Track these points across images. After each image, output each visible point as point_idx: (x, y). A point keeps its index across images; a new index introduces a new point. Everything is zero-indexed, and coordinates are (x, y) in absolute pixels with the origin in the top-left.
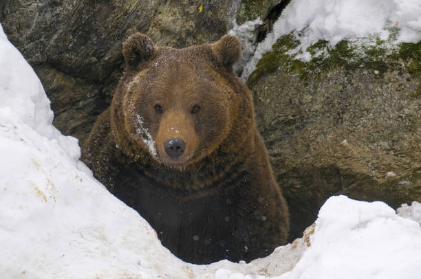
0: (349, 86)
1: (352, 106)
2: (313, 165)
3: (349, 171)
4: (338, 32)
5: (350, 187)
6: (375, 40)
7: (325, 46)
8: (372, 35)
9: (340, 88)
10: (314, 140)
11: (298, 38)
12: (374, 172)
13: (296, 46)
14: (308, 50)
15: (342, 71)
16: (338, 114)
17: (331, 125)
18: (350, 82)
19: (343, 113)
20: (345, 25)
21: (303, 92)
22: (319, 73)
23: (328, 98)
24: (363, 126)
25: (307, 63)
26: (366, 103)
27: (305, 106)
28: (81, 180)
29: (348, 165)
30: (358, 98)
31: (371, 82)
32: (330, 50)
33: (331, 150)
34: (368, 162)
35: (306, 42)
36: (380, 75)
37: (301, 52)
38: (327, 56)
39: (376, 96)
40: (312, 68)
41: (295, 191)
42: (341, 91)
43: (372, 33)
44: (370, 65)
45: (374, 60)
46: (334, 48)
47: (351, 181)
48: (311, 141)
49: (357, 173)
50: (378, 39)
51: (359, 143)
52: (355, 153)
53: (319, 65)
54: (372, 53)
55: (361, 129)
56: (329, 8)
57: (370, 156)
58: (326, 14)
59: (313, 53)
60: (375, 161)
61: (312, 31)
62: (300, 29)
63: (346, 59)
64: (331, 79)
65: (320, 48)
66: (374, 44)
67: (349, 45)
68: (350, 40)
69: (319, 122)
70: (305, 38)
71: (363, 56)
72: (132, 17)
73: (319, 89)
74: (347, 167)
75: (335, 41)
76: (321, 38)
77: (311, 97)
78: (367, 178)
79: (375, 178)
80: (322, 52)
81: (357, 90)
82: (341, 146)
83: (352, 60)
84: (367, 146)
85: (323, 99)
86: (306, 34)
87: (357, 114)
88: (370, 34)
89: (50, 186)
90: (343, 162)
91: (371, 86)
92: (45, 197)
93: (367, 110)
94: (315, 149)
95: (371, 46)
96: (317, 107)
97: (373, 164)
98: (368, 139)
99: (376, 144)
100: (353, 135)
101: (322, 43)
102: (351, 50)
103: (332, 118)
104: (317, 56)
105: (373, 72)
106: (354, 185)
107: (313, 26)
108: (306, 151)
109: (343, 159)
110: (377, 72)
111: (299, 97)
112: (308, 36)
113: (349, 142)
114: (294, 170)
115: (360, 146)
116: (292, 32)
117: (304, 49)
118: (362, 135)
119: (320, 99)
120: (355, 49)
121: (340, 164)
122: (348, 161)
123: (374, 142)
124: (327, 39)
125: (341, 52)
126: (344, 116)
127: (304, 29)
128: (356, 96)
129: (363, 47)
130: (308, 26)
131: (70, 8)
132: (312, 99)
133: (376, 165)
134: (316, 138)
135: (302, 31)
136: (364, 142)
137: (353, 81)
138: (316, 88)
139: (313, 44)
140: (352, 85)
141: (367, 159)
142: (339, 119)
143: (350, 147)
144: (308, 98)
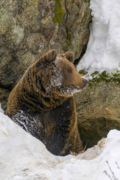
0: (107, 88)
1: (109, 95)
2: (95, 118)
3: (109, 119)
4: (102, 68)
5: (110, 125)
6: (116, 71)
7: (97, 73)
8: (115, 69)
9: (104, 89)
10: (95, 108)
11: (87, 71)
12: (118, 119)
13: (86, 74)
14: (91, 75)
15: (104, 83)
16: (104, 98)
17: (102, 103)
18: (108, 86)
19: (106, 98)
20: (105, 66)
21: (90, 91)
22: (96, 84)
23: (100, 92)
24: (113, 102)
25: (91, 80)
26: (114, 94)
27: (91, 96)
28: (18, 128)
29: (109, 117)
30: (111, 92)
31: (116, 86)
32: (100, 75)
33: (102, 112)
34: (116, 116)
35: (90, 72)
36: (119, 84)
37: (88, 76)
38: (99, 77)
39: (118, 91)
40: (93, 82)
41: (89, 127)
42: (105, 90)
43: (115, 68)
44: (115, 80)
45: (116, 78)
46: (101, 74)
47: (110, 123)
48: (94, 109)
49: (112, 120)
50: (117, 70)
51: (112, 109)
52: (111, 112)
53: (96, 81)
54: (115, 75)
55: (113, 103)
56: (98, 59)
57: (117, 113)
58: (97, 62)
59: (93, 76)
60: (118, 115)
61: (92, 68)
62: (87, 67)
63: (106, 78)
64: (100, 86)
65: (96, 74)
66: (116, 72)
67: (107, 73)
68: (107, 71)
69: (97, 101)
70: (90, 71)
71: (112, 77)
72: (26, 66)
73: (96, 90)
74: (108, 118)
75: (101, 72)
76: (96, 71)
77: (93, 93)
78: (116, 121)
79: (119, 122)
80: (96, 76)
81: (110, 89)
82: (106, 110)
83: (108, 78)
84: (115, 110)
85: (98, 93)
86: (89, 69)
87: (111, 98)
88: (114, 69)
89: (8, 131)
90: (107, 116)
91: (115, 88)
92: (7, 135)
93: (115, 96)
94: (95, 111)
95: (115, 73)
96: (95, 96)
97: (118, 116)
98: (116, 107)
99: (118, 109)
100: (110, 106)
101: (96, 73)
102: (108, 75)
103: (102, 100)
104: (94, 77)
105: (116, 83)
106: (111, 124)
107: (92, 66)
108: (93, 112)
109: (107, 115)
110: (117, 82)
111: (89, 93)
112: (91, 70)
113: (109, 108)
114: (88, 119)
115: (112, 110)
116: (84, 69)
117: (90, 75)
118: (113, 106)
119: (97, 93)
120: (109, 74)
121: (105, 117)
122: (108, 115)
123: (117, 108)
124: (98, 71)
125: (104, 76)
126: (106, 99)
127: (89, 68)
128: (110, 91)
129: (112, 73)
130: (90, 66)
131: (4, 64)
132: (94, 93)
133: (119, 117)
134: (96, 107)
135: (88, 68)
136: (114, 108)
137: (109, 86)
138: (95, 89)
139: (93, 73)
140: (108, 87)
141: (116, 115)
142: (104, 101)
143: (109, 110)
144: (92, 93)
